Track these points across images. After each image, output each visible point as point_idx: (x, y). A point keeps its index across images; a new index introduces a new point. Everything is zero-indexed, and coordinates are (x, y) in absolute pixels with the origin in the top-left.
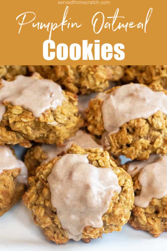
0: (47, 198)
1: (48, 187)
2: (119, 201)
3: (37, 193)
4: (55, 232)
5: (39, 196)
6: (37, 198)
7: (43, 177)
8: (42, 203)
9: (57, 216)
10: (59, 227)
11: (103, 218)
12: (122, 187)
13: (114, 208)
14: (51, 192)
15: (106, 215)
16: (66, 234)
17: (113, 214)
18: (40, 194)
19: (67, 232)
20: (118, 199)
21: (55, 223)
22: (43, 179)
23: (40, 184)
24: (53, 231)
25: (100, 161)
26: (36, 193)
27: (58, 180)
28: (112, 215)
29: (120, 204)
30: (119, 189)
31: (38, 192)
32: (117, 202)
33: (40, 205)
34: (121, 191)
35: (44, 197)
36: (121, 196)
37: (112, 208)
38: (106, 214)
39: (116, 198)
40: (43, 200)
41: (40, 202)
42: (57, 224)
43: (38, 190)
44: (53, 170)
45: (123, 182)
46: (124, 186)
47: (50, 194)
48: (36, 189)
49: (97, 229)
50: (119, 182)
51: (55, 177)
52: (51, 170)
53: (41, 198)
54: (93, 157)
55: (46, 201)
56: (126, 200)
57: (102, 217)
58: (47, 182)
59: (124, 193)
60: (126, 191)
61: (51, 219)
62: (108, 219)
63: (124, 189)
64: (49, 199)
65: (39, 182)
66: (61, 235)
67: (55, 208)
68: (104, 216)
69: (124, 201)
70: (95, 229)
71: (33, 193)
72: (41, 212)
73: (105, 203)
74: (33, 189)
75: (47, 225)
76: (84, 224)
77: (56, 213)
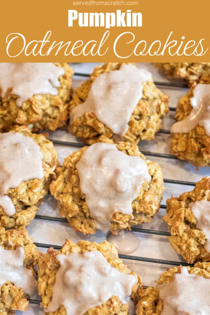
0: (76, 185)
1: (76, 174)
2: (149, 189)
3: (65, 182)
4: (82, 223)
5: (67, 184)
6: (65, 187)
7: (71, 165)
8: (70, 190)
9: (86, 203)
10: (88, 215)
11: (133, 205)
12: (152, 176)
13: (144, 195)
14: (80, 178)
15: (136, 202)
16: (93, 224)
17: (143, 200)
18: (68, 182)
19: (95, 222)
20: (148, 187)
21: (83, 210)
22: (71, 167)
23: (68, 173)
24: (80, 221)
25: (129, 151)
26: (63, 181)
27: (87, 166)
28: (142, 202)
29: (150, 191)
30: (149, 178)
31: (66, 180)
32: (147, 190)
33: (68, 192)
34: (151, 181)
35: (72, 185)
36: (151, 185)
37: (142, 194)
38: (135, 200)
39: (146, 186)
40: (71, 187)
41: (67, 190)
42: (85, 211)
43: (65, 179)
44: (83, 156)
45: (153, 171)
46: (154, 175)
47: (79, 180)
48: (63, 178)
49: (126, 216)
50: (149, 171)
51: (84, 163)
52: (80, 158)
53: (69, 186)
54: (122, 147)
55: (74, 188)
56: (156, 189)
57: (132, 203)
58: (75, 169)
59: (154, 182)
60: (156, 181)
61: (79, 207)
62: (138, 206)
63: (154, 178)
64: (78, 186)
65: (67, 171)
66: (88, 226)
67: (84, 194)
68: (134, 202)
69: (154, 190)
70: (124, 215)
71: (60, 181)
72: (68, 199)
73: (135, 188)
74: (60, 178)
75: (74, 214)
76: (113, 211)
77: (84, 200)
